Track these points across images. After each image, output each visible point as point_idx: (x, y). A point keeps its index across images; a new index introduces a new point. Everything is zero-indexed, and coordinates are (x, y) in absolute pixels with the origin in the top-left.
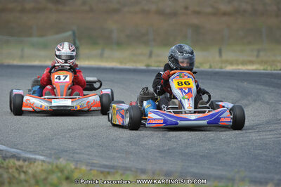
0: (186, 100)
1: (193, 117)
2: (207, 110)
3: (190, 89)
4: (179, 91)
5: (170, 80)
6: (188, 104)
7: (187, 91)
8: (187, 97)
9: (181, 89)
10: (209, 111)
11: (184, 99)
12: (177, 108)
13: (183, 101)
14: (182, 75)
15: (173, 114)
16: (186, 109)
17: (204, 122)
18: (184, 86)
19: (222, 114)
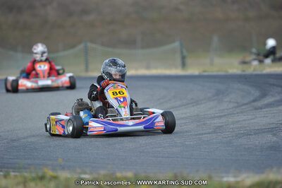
0: (123, 109)
1: (131, 123)
2: (142, 116)
3: (124, 98)
4: (115, 101)
5: (105, 91)
6: (125, 112)
7: (122, 100)
8: (123, 105)
9: (116, 99)
10: (144, 118)
11: (121, 107)
12: (115, 116)
13: (119, 109)
14: (116, 85)
15: (112, 121)
16: (123, 117)
17: (141, 127)
18: (119, 95)
19: (155, 119)
